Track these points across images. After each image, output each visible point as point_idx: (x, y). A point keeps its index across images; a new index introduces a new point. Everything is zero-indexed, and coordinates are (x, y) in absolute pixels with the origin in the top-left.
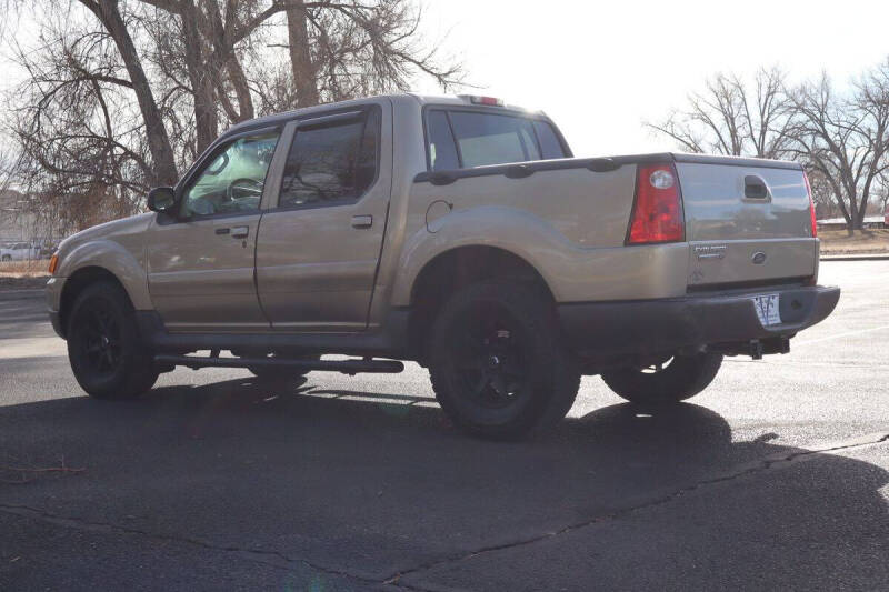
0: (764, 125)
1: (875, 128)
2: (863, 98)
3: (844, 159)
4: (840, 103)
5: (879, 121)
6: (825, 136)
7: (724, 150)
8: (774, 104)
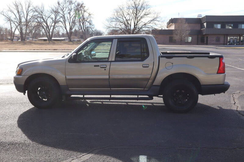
0: (27, 15)
1: (54, 18)
2: (52, 10)
4: (46, 11)
5: (55, 16)
7: (17, 19)
8: (30, 9)
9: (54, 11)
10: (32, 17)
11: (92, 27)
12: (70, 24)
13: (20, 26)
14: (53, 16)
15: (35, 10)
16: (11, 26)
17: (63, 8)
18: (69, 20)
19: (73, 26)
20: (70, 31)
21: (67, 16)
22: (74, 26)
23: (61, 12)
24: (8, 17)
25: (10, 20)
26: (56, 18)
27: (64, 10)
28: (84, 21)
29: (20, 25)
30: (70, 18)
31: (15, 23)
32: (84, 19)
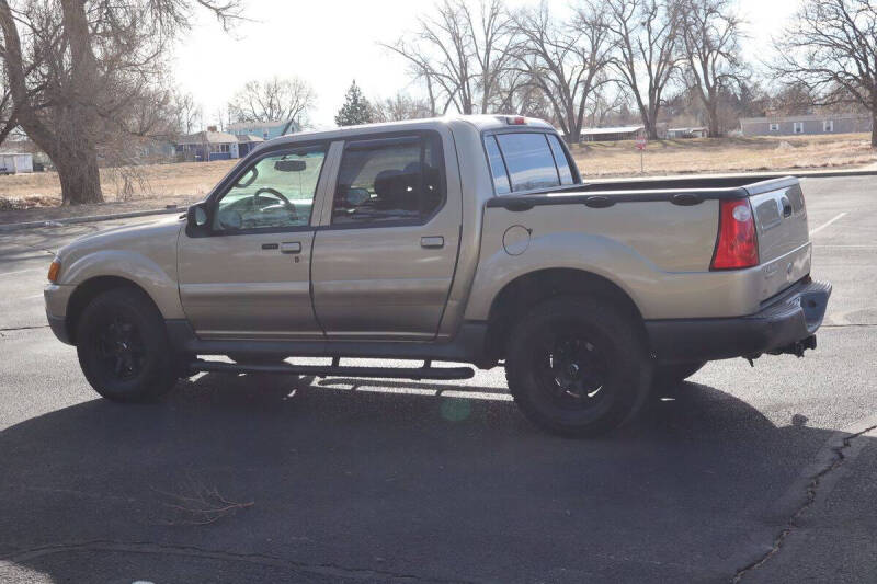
0: (489, 45)
1: (589, 48)
2: (579, 20)
3: (561, 76)
4: (558, 24)
5: (592, 42)
6: (545, 55)
7: (451, 67)
8: (497, 24)
9: (586, 23)
10: (505, 53)
11: (745, 73)
12: (649, 67)
13: (464, 92)
14: (584, 42)
15: (516, 25)
16: (431, 93)
17: (624, 7)
18: (647, 54)
19: (663, 78)
20: (652, 96)
21: (639, 36)
22: (668, 77)
23: (616, 25)
24: (419, 60)
25: (426, 71)
26: (595, 50)
27: (626, 15)
28: (707, 53)
29: (463, 88)
30: (651, 45)
31: (445, 79)
32: (707, 43)
